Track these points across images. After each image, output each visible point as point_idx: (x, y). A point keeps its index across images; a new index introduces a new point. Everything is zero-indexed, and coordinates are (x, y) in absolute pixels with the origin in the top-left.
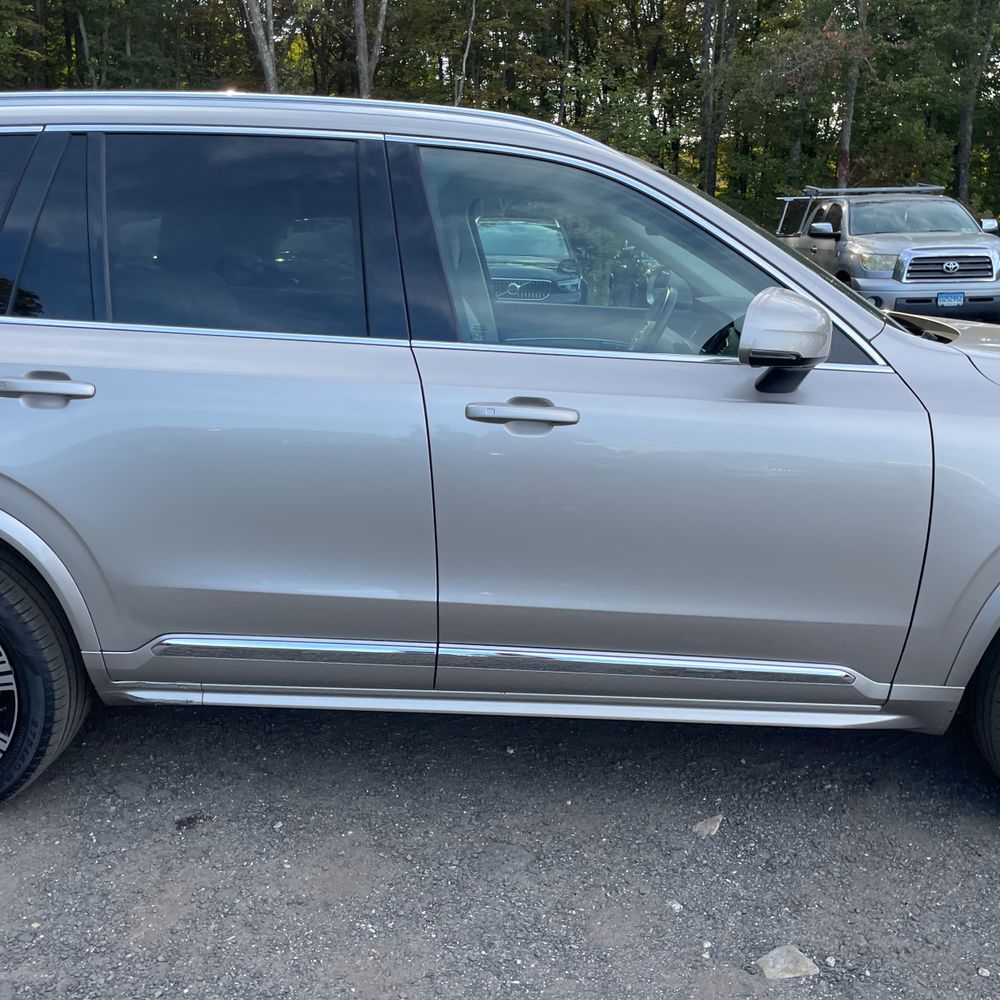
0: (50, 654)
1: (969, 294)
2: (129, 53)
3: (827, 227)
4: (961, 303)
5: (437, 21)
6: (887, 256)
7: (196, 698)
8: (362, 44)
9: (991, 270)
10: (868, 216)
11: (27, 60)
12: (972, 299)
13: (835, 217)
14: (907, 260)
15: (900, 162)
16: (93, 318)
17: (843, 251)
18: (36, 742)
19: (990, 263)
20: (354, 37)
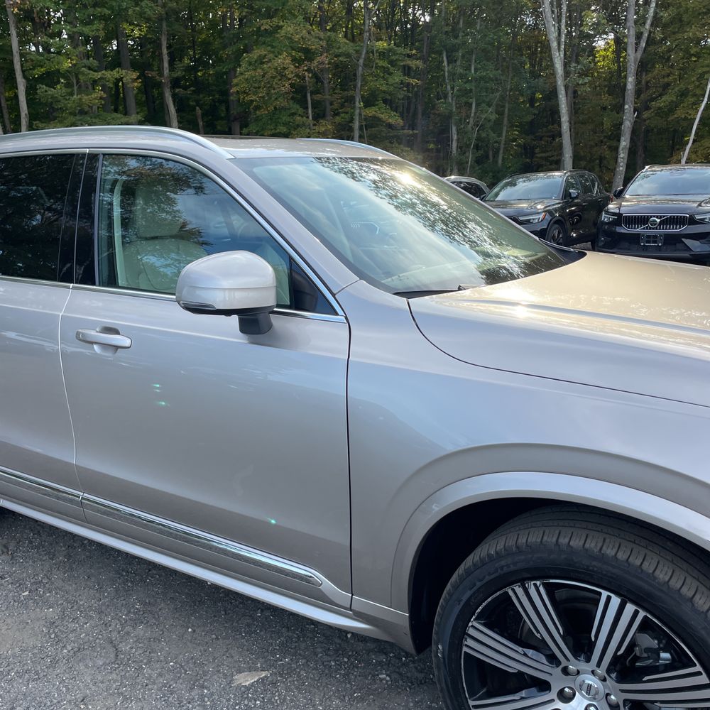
11: (408, 85)
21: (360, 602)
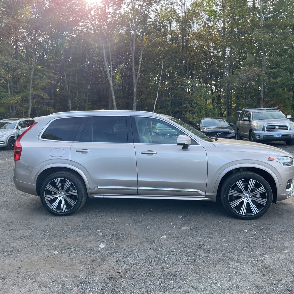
0: (83, 190)
1: (282, 134)
2: (76, 81)
3: (247, 118)
4: (280, 136)
5: (153, 69)
6: (261, 125)
7: (103, 197)
8: (134, 76)
9: (287, 128)
10: (261, 115)
12: (283, 135)
13: (249, 116)
14: (266, 126)
15: (277, 99)
16: (90, 142)
17: (251, 124)
18: (80, 203)
19: (287, 126)
20: (132, 75)
21: (207, 194)
